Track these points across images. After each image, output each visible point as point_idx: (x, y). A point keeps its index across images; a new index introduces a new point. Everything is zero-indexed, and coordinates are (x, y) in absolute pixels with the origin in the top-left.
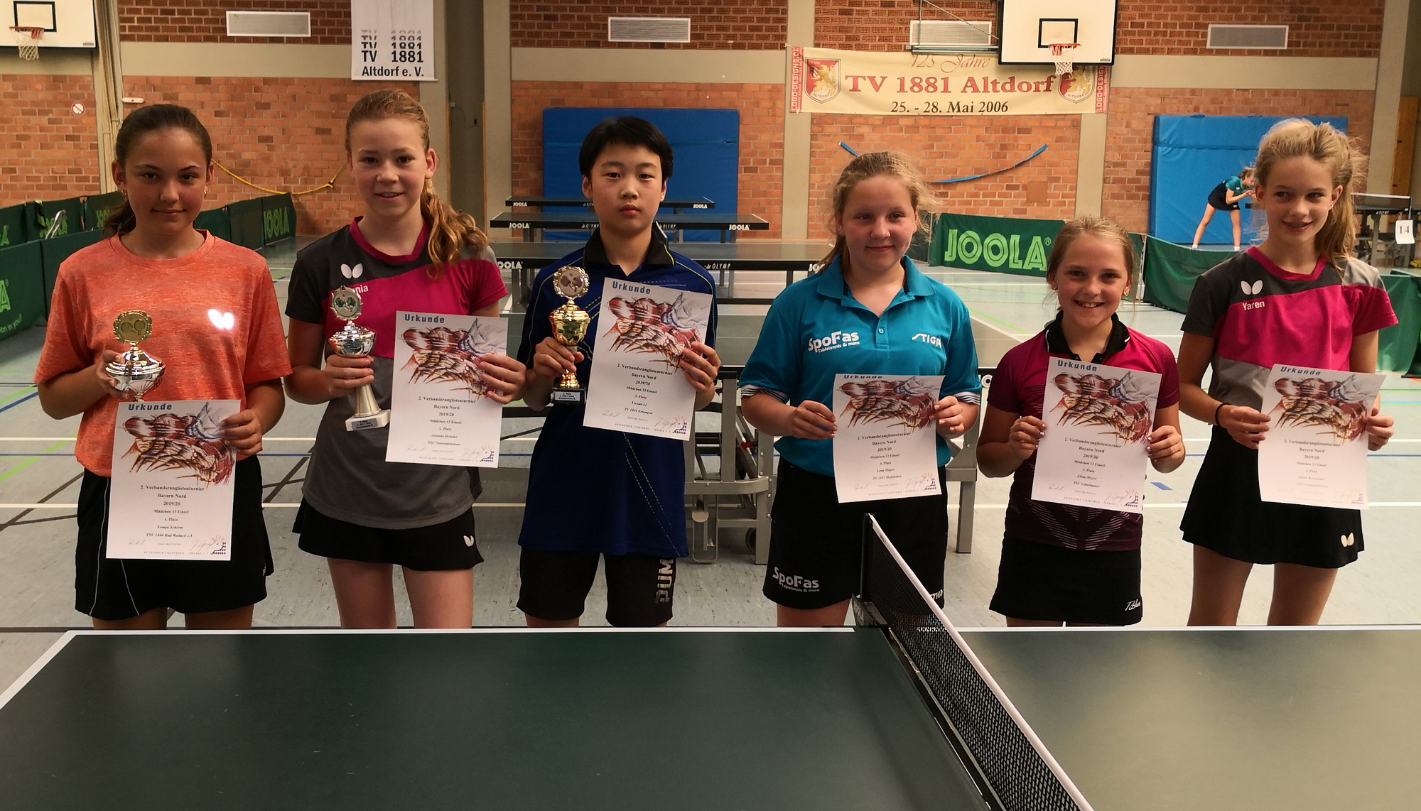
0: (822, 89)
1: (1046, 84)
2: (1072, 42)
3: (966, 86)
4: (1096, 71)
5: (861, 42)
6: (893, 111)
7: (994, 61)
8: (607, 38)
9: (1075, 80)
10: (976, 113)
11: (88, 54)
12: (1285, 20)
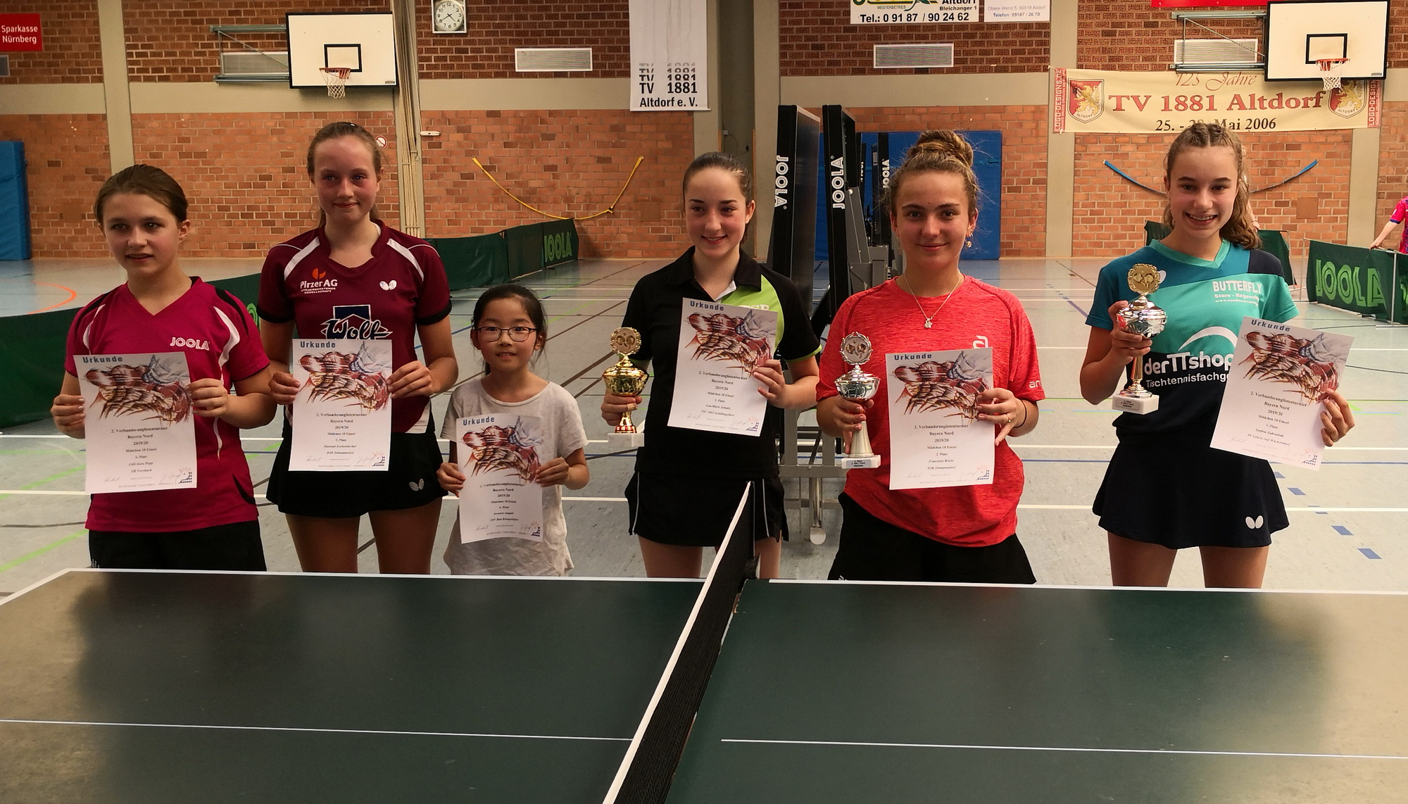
0: (1085, 109)
1: (1315, 99)
2: (1342, 57)
3: (1232, 103)
4: (1368, 86)
5: (1124, 62)
6: (1157, 130)
7: (1260, 78)
8: (872, 65)
9: (1345, 95)
10: (1242, 130)
11: (390, 91)
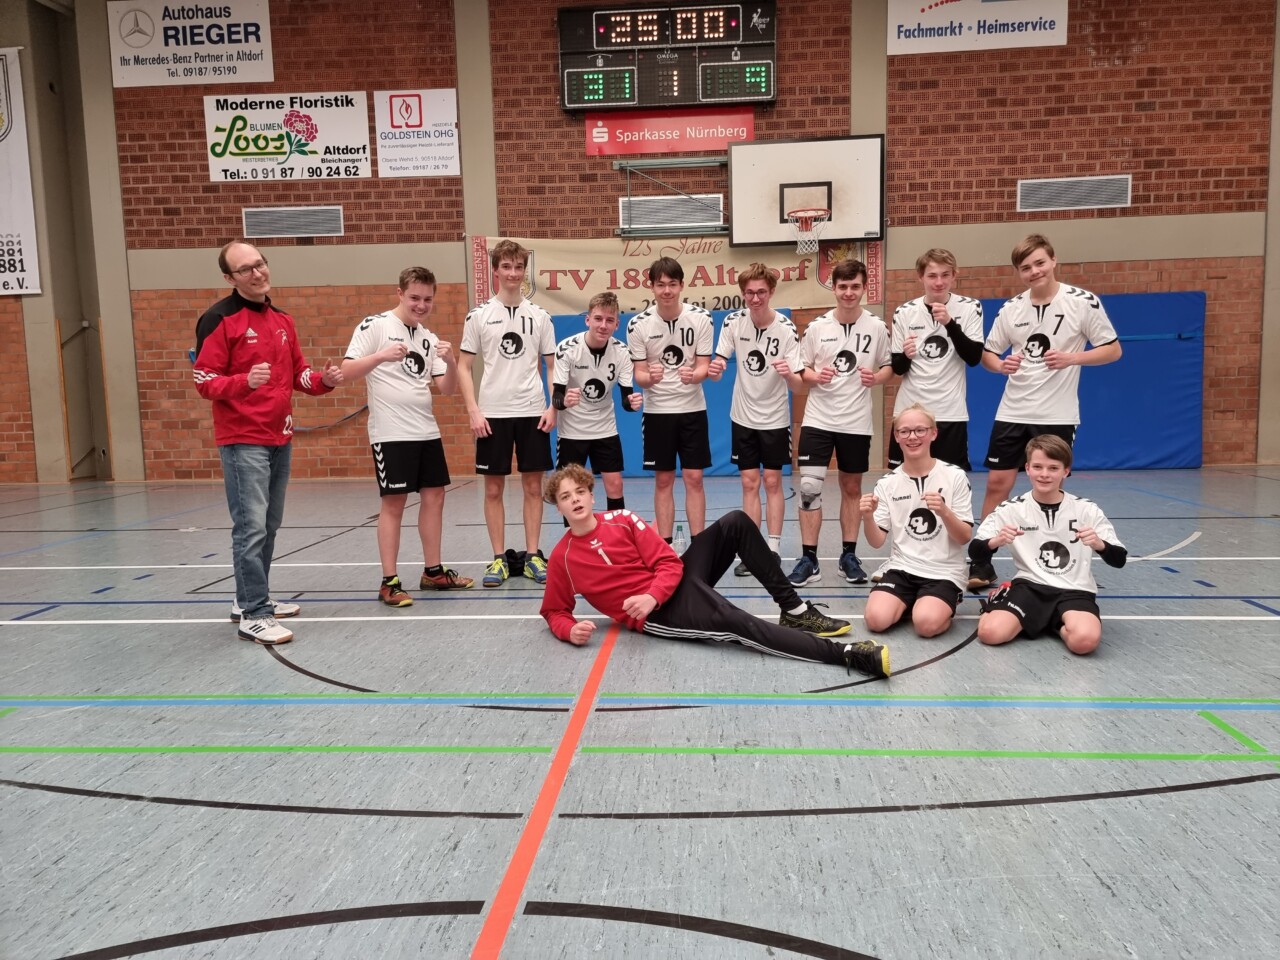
1: (798, 270)
3: (695, 278)
5: (558, 227)
8: (242, 232)
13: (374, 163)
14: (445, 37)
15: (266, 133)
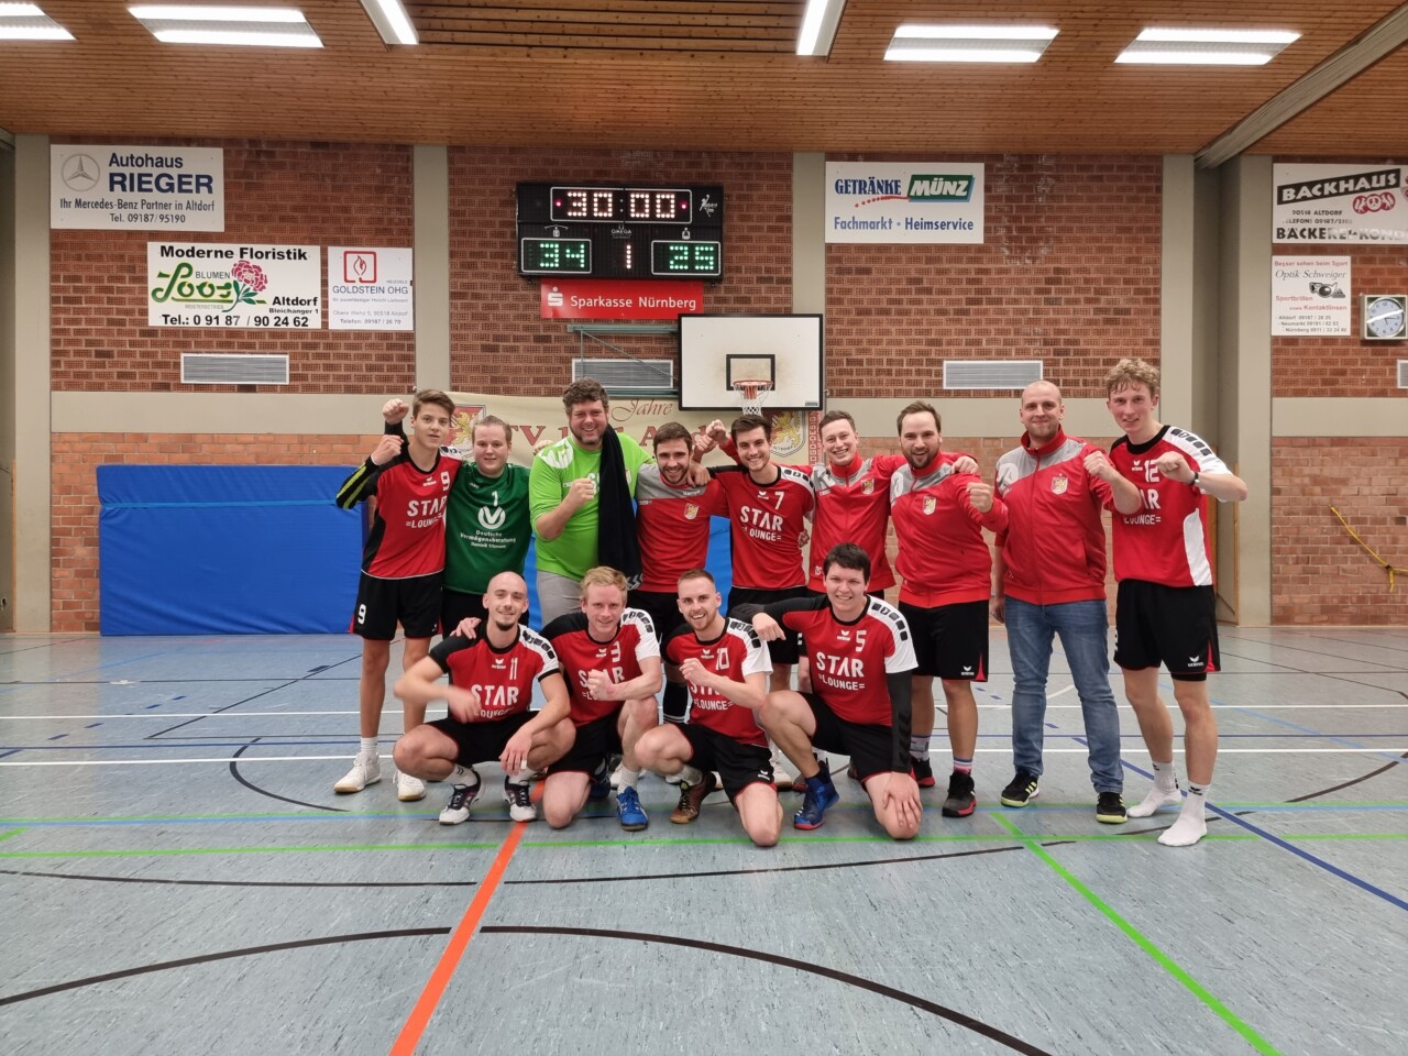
2: (769, 383)
3: (643, 437)
4: (807, 419)
5: (510, 385)
8: (180, 378)
9: (777, 423)
12: (1038, 355)
13: (325, 315)
14: (405, 201)
15: (210, 281)
